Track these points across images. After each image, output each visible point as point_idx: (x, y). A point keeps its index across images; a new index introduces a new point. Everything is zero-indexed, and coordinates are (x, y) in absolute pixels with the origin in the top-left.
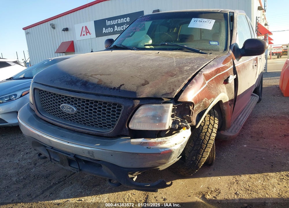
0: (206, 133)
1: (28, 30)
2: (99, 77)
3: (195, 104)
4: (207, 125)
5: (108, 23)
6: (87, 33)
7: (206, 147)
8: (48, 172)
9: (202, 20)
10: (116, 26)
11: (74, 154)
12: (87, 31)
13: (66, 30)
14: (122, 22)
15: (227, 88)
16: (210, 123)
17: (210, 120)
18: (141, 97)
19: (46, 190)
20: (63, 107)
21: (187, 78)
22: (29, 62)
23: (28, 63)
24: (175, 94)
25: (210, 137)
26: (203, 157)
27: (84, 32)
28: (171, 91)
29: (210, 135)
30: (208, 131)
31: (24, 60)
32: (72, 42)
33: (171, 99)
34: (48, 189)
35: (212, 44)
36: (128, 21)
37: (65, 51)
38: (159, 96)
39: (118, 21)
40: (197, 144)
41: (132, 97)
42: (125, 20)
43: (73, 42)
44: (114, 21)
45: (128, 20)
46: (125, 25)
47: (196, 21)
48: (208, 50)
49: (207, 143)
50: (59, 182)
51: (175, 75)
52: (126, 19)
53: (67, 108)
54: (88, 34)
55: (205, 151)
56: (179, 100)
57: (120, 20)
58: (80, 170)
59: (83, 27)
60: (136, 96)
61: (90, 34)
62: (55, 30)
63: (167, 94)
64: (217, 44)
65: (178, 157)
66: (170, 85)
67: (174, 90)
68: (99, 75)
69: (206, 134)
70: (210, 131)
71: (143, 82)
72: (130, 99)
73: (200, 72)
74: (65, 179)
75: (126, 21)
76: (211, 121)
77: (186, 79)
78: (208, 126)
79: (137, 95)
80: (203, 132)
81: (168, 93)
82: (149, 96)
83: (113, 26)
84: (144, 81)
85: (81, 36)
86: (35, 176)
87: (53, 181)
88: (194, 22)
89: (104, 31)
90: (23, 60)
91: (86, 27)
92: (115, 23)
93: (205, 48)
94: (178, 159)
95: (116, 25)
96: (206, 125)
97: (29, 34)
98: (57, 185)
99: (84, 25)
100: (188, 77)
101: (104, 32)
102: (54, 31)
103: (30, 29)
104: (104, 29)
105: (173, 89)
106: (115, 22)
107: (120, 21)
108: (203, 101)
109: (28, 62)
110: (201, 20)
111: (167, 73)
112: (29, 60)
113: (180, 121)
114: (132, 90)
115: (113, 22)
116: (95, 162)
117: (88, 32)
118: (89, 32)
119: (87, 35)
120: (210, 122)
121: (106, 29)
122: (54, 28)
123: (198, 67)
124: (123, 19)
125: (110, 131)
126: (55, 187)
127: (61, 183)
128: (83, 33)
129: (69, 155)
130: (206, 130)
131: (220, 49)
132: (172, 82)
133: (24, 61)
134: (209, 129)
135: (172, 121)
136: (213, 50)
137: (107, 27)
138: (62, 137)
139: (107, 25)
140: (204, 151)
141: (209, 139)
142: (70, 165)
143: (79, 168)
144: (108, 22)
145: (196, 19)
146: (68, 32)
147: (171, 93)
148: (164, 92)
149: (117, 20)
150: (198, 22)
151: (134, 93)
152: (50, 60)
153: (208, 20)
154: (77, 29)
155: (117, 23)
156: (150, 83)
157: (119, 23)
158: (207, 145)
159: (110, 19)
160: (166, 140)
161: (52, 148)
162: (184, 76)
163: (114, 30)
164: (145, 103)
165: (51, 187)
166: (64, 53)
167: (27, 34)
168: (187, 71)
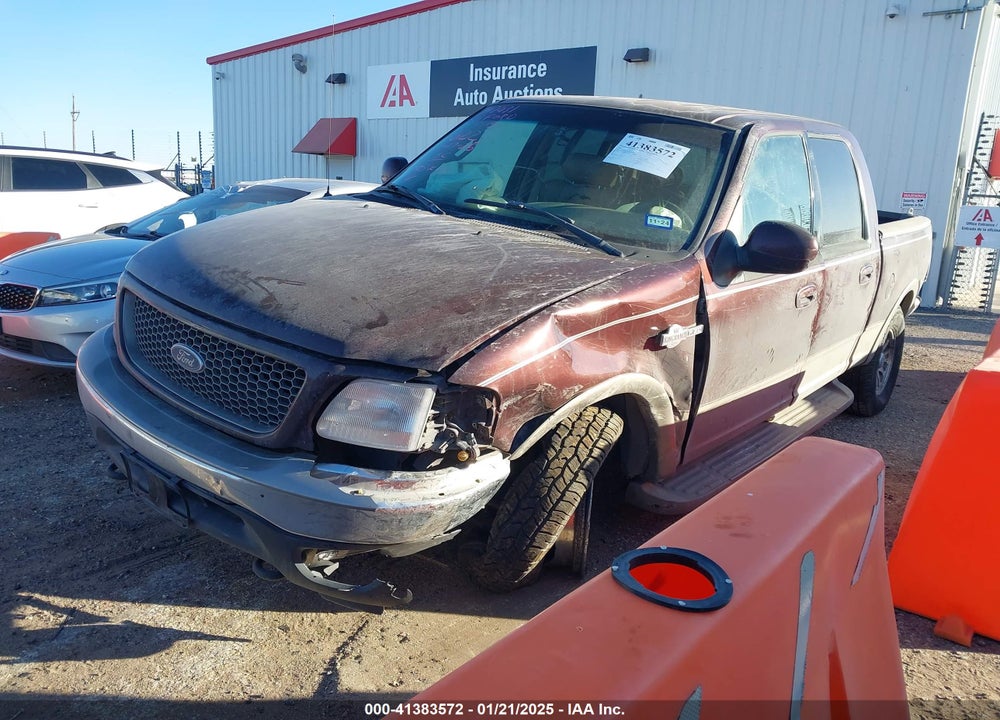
0: (555, 480)
1: (223, 67)
2: (272, 286)
3: (501, 395)
4: (566, 458)
5: (475, 74)
6: (402, 98)
7: (547, 519)
8: (144, 516)
9: (651, 144)
10: (498, 89)
11: (179, 477)
12: (405, 93)
13: (340, 79)
14: (519, 76)
15: (663, 361)
16: (575, 454)
17: (578, 445)
18: (355, 357)
19: (118, 562)
20: (177, 349)
21: (498, 323)
22: (210, 169)
23: (208, 173)
24: (443, 361)
25: (563, 494)
26: (534, 544)
27: (394, 94)
28: (437, 353)
29: (567, 489)
30: (562, 475)
31: (198, 162)
32: (353, 124)
33: (434, 373)
34: (125, 560)
35: (653, 223)
36: (540, 75)
37: (324, 151)
38: (403, 360)
39: (507, 71)
40: (524, 505)
41: (334, 355)
42: (533, 70)
43: (354, 121)
44: (494, 69)
45: (542, 72)
46: (529, 89)
47: (633, 144)
48: (632, 242)
49: (553, 509)
50: (158, 549)
51: (473, 309)
52: (535, 67)
53: (186, 356)
54: (406, 102)
55: (544, 529)
56: (451, 380)
57: (515, 67)
58: (191, 522)
59: (393, 77)
60: (342, 353)
61: (412, 104)
62: (304, 76)
63: (423, 359)
64: (666, 226)
65: (449, 532)
66: (441, 337)
67: (444, 352)
68: (275, 282)
69: (553, 484)
70: (568, 475)
71: (374, 318)
72: (326, 357)
73: (545, 311)
74: (179, 544)
75: (534, 74)
76: (579, 449)
77: (492, 326)
78: (568, 461)
79: (346, 350)
80: (548, 475)
81: (427, 359)
82: (377, 359)
83: (488, 87)
84: (378, 315)
85: (383, 105)
86: (104, 522)
87: (145, 544)
88: (627, 148)
89: (459, 97)
90: (194, 160)
91: (403, 78)
92: (498, 78)
93: (626, 235)
94: (450, 537)
95: (498, 83)
96: (561, 456)
97: (223, 81)
98: (152, 556)
99: (397, 70)
100: (503, 321)
101: (459, 103)
102: (301, 77)
103: (230, 63)
104: (460, 91)
105: (444, 348)
106: (497, 73)
107: (514, 72)
108: (538, 389)
109: (208, 168)
110: (649, 144)
111: (450, 302)
112: (212, 162)
113: (457, 433)
114: (337, 336)
115: (491, 73)
116: (224, 505)
117: (406, 96)
118: (409, 97)
119: (401, 104)
120: (576, 451)
121: (467, 94)
122: (302, 69)
123: (551, 295)
124: (524, 66)
125: (268, 434)
126: (143, 559)
127: (163, 552)
128: (391, 98)
129: (169, 478)
130: (559, 471)
131: (672, 243)
132: (450, 329)
133: (196, 163)
134: (567, 469)
135: (437, 431)
136: (646, 242)
137: (469, 88)
138: (157, 428)
139: (471, 80)
140: (539, 530)
141: (561, 499)
142: (170, 506)
143: (189, 514)
144: (477, 70)
145: (635, 138)
146: (346, 88)
147: (434, 358)
148: (417, 352)
149: (505, 68)
150: (637, 150)
151: (340, 345)
152: (241, 189)
153: (668, 146)
154: (375, 81)
155: (503, 78)
156: (391, 323)
157: (510, 77)
158: (550, 514)
159: (483, 62)
160: (415, 479)
161: (135, 453)
162: (493, 317)
163: (490, 97)
164: (363, 375)
165: (135, 556)
166: (322, 154)
167: (219, 77)
168: (510, 303)
